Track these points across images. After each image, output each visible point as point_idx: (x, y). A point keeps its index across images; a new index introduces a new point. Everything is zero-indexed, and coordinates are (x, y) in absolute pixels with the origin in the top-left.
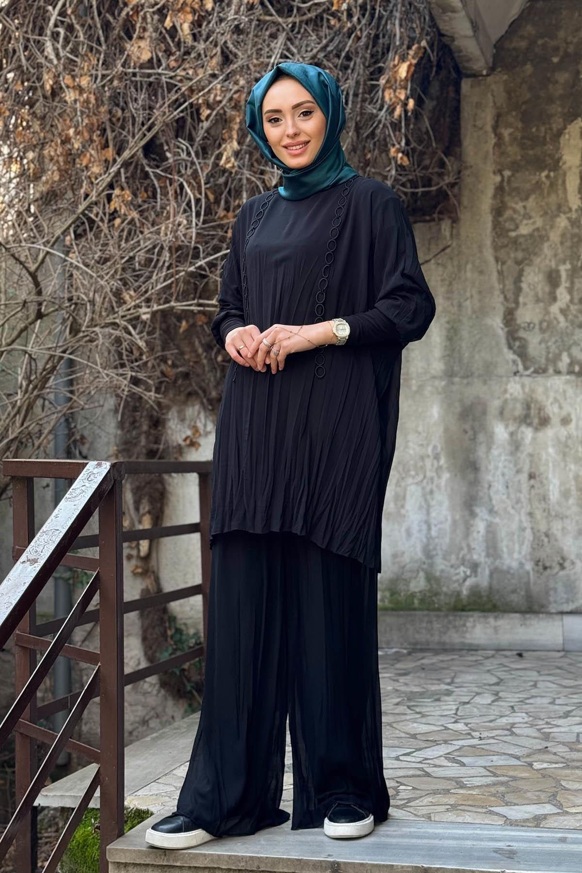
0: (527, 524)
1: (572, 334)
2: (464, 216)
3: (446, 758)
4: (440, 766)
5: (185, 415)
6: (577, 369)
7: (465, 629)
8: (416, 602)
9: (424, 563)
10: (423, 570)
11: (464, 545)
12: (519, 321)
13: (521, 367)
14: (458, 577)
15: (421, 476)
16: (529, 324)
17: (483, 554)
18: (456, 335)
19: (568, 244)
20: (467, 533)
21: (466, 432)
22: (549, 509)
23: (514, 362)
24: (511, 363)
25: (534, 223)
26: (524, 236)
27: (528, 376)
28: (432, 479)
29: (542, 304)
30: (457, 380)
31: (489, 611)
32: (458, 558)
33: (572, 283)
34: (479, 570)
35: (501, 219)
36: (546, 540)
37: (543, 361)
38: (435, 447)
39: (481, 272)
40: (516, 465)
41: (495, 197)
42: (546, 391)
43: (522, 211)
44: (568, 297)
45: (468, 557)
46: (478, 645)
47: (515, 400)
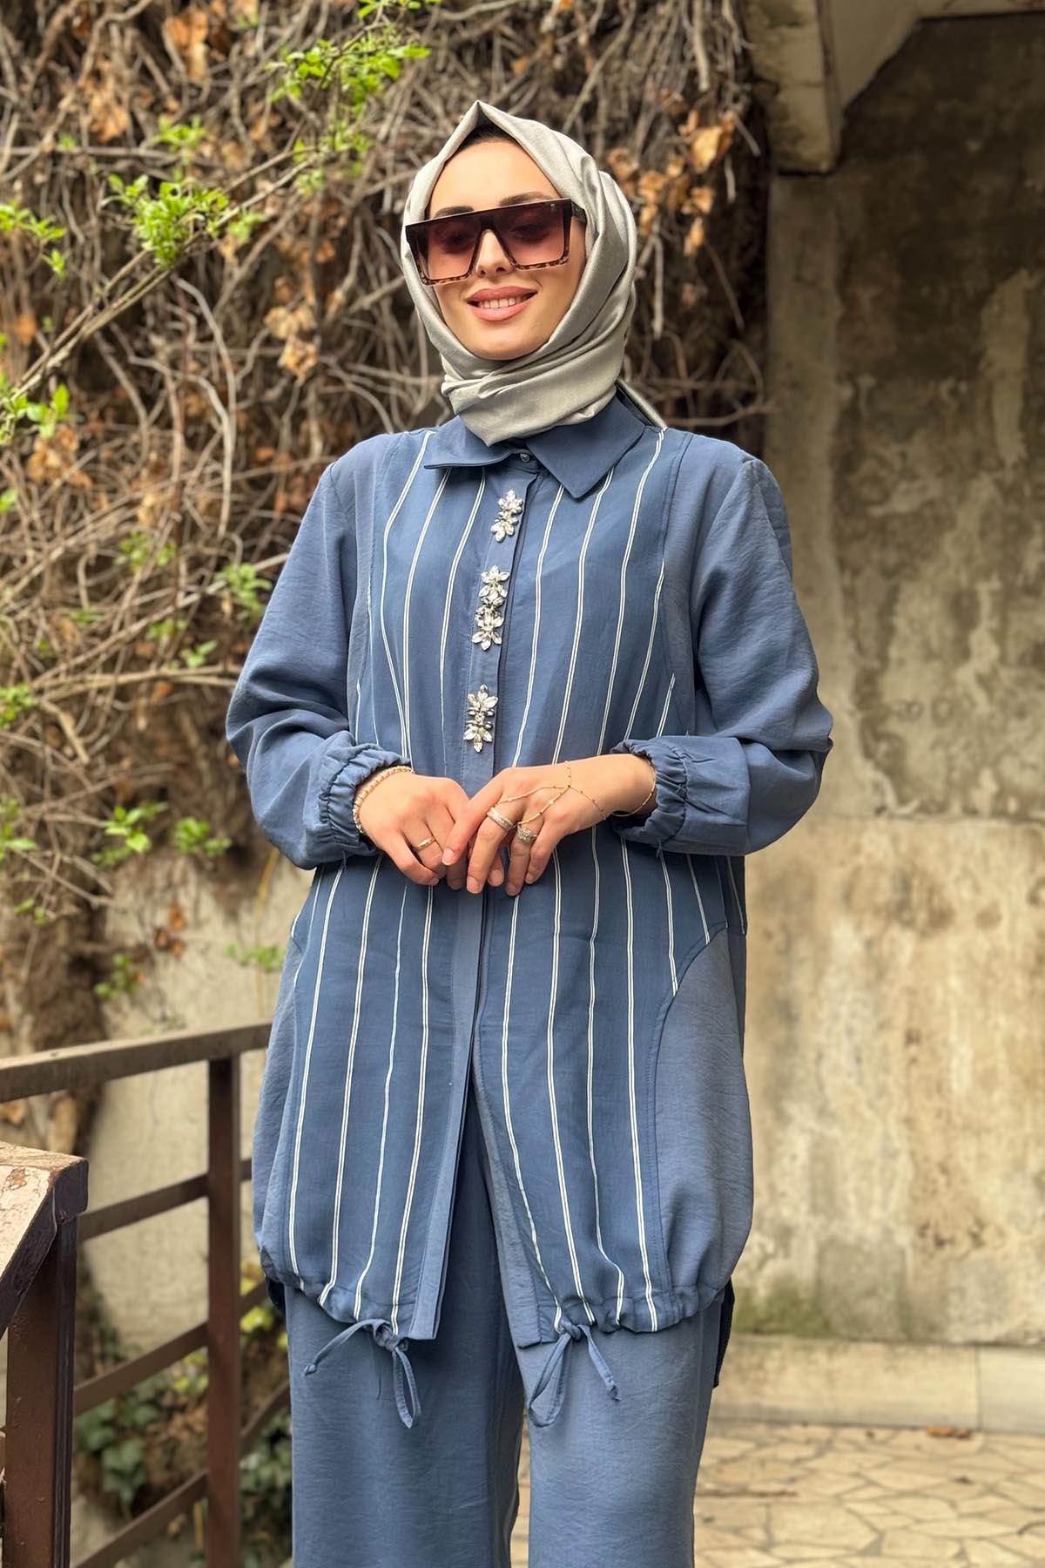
0: (899, 1143)
1: (1004, 730)
6: (1013, 805)
11: (761, 1184)
12: (887, 699)
13: (890, 799)
16: (910, 705)
17: (804, 1207)
19: (996, 536)
21: (771, 936)
22: (949, 1112)
23: (877, 787)
24: (869, 790)
25: (923, 489)
26: (900, 516)
27: (907, 817)
29: (937, 665)
31: (817, 1335)
33: (1004, 621)
34: (795, 1243)
35: (853, 479)
36: (942, 1180)
37: (939, 786)
40: (877, 1009)
41: (839, 431)
42: (945, 851)
43: (897, 464)
44: (993, 651)
46: (790, 1412)
47: (878, 869)
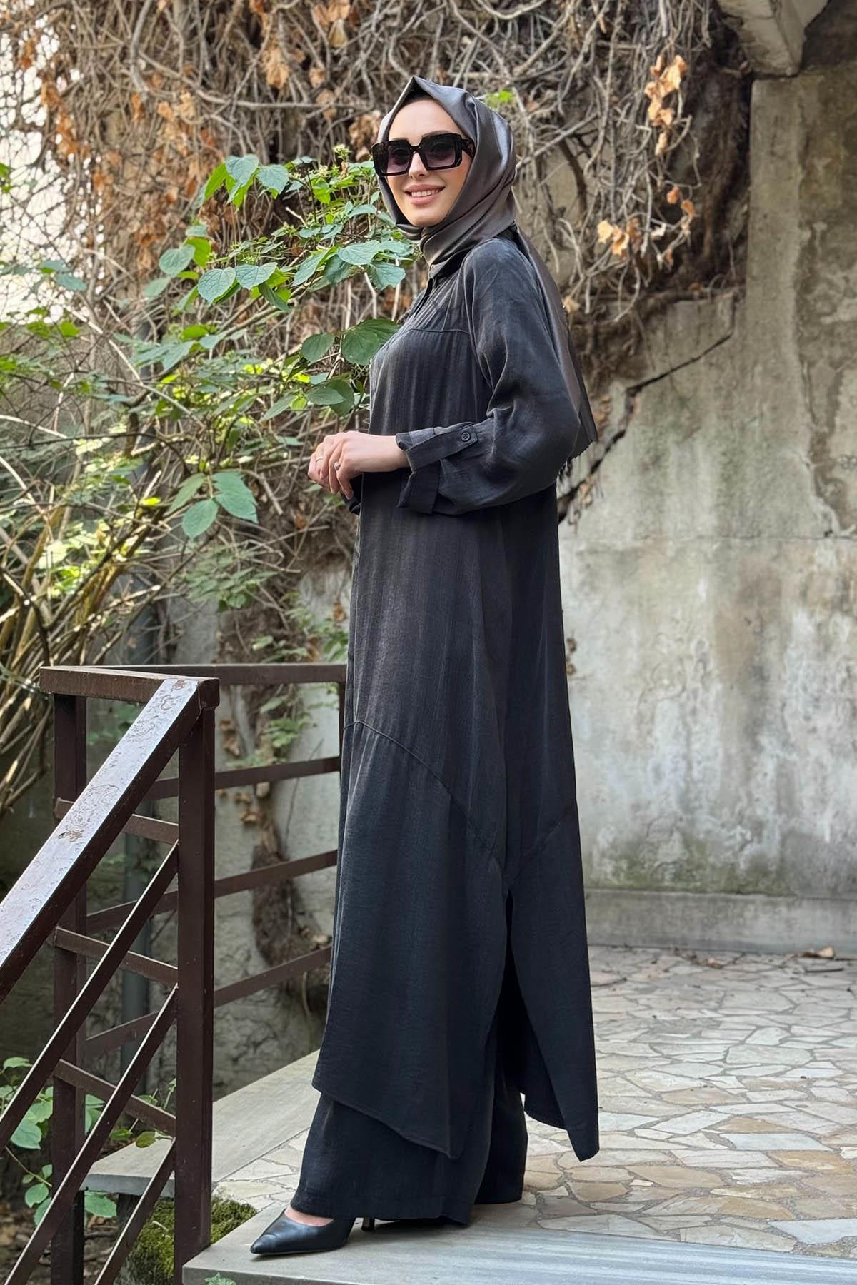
2: (754, 292)
3: (706, 1134)
4: (695, 1148)
5: (323, 586)
7: (741, 921)
8: (668, 877)
9: (681, 819)
10: (678, 828)
11: (742, 793)
12: (833, 455)
13: (835, 525)
14: (732, 842)
15: (679, 688)
16: (849, 458)
17: (772, 809)
18: (736, 473)
20: (748, 776)
21: (749, 622)
23: (825, 516)
24: (820, 517)
26: (845, 323)
27: (847, 538)
28: (695, 692)
30: (736, 542)
31: (780, 895)
32: (733, 813)
34: (765, 833)
35: (809, 297)
38: (700, 643)
39: (778, 378)
41: (800, 263)
43: (842, 285)
45: (748, 813)
46: (761, 946)
47: (827, 574)
